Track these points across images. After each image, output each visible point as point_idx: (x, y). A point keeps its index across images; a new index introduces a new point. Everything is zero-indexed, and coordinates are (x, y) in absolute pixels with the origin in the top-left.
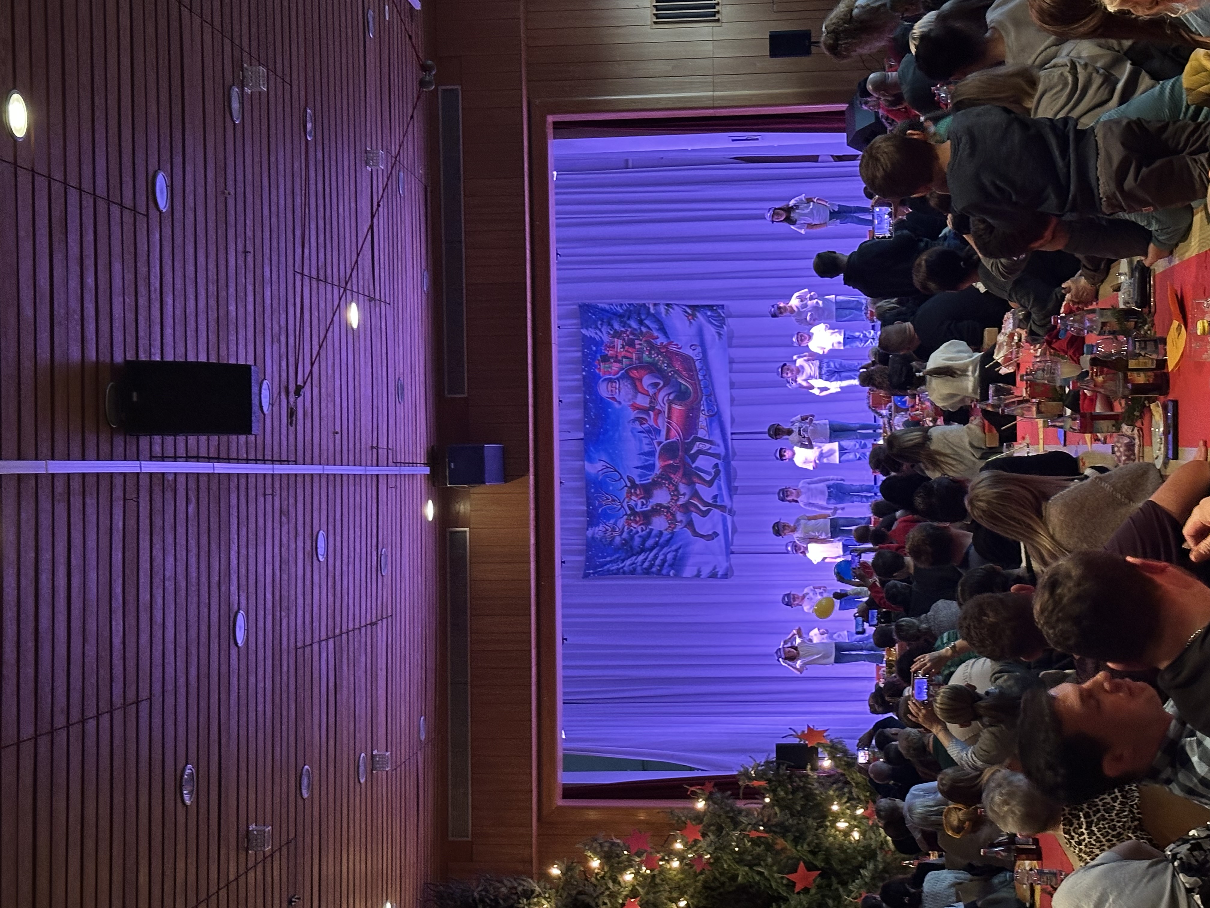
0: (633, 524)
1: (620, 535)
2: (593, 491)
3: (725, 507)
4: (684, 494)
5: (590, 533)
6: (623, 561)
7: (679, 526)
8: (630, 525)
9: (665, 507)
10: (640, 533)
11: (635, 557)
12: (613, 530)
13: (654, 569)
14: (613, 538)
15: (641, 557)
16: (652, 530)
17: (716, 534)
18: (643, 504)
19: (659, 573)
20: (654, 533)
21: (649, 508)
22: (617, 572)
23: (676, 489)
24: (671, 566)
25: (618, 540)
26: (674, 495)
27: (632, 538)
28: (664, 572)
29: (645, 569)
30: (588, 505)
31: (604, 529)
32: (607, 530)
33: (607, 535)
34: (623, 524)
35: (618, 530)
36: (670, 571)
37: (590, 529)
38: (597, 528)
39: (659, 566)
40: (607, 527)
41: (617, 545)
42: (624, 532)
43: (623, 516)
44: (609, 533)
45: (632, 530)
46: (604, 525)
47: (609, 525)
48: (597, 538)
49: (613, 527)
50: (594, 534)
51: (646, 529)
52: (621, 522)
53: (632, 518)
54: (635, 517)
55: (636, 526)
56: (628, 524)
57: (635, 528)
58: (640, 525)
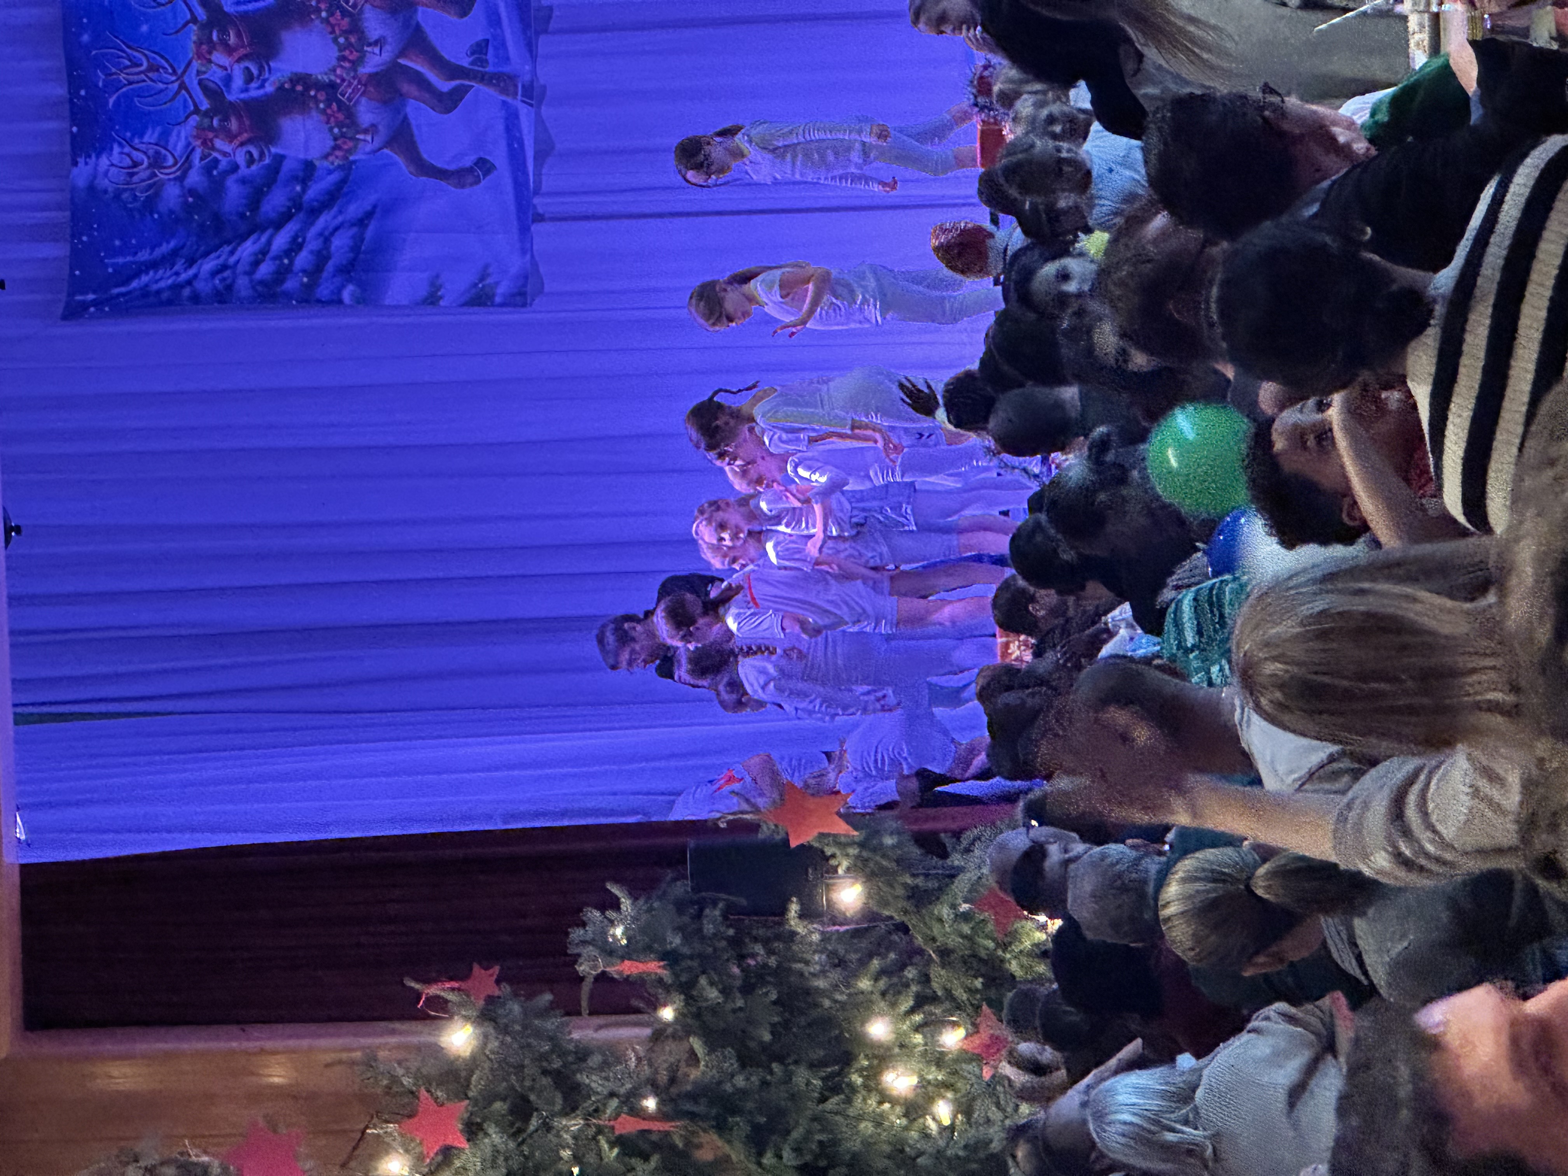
0: (219, 143)
1: (181, 179)
2: (85, 38)
3: (512, 78)
4: (379, 42)
5: (81, 174)
6: (191, 262)
7: (367, 144)
8: (207, 143)
9: (320, 86)
11: (227, 249)
12: (157, 162)
13: (290, 284)
14: (156, 189)
15: (248, 249)
16: (279, 159)
17: (484, 166)
18: (249, 78)
19: (307, 294)
20: (287, 167)
21: (269, 88)
22: (176, 296)
23: (356, 28)
24: (347, 271)
25: (172, 195)
26: (349, 46)
27: (216, 183)
28: (324, 291)
29: (262, 282)
30: (74, 84)
31: (128, 162)
32: (136, 164)
33: (135, 179)
34: (189, 144)
35: (171, 161)
36: (342, 287)
37: (81, 161)
38: (104, 161)
39: (304, 271)
40: (135, 154)
41: (171, 212)
42: (190, 167)
43: (187, 118)
44: (144, 175)
45: (216, 161)
46: (127, 149)
47: (143, 147)
48: (106, 192)
49: (157, 153)
50: (94, 177)
52: (183, 136)
53: (215, 122)
54: (226, 119)
55: (228, 148)
56: (204, 143)
57: (225, 154)
58: (242, 144)
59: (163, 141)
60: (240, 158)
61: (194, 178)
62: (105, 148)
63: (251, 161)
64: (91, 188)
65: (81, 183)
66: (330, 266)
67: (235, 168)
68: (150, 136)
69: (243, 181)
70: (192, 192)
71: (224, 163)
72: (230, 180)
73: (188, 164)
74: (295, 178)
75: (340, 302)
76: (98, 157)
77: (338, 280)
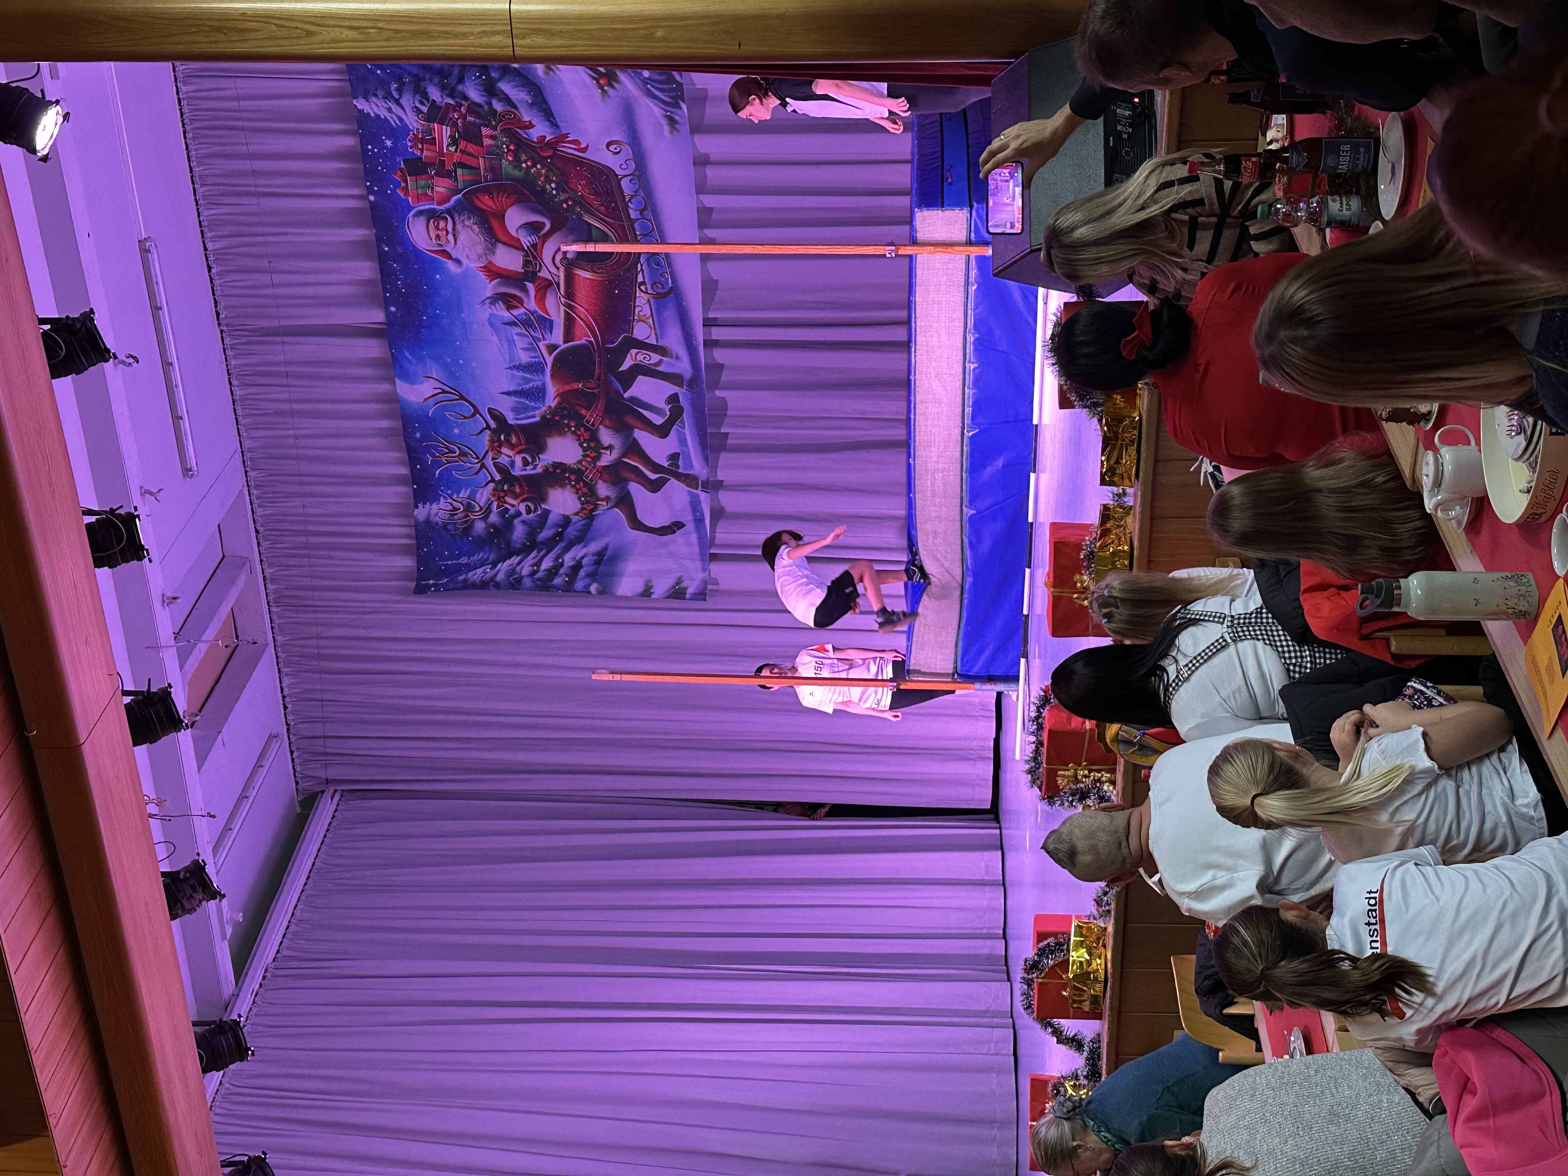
0: (508, 499)
1: (485, 518)
2: (417, 435)
3: (695, 477)
4: (610, 448)
7: (603, 507)
9: (571, 471)
10: (525, 516)
11: (518, 558)
12: (469, 508)
13: (558, 581)
14: (469, 524)
15: (531, 559)
17: (679, 525)
18: (526, 463)
19: (568, 587)
20: (552, 518)
21: (539, 470)
22: (484, 585)
23: (594, 438)
24: (593, 576)
25: (479, 527)
26: (590, 449)
27: (508, 522)
28: (579, 586)
29: (540, 580)
30: (412, 462)
31: (450, 507)
32: (455, 509)
33: (456, 517)
34: (488, 500)
35: (478, 509)
36: (590, 585)
37: (420, 506)
38: (434, 505)
39: (567, 575)
40: (455, 504)
41: (479, 537)
42: (491, 512)
43: (487, 484)
44: (462, 515)
45: (507, 510)
46: (450, 500)
47: (459, 499)
48: (437, 524)
49: (469, 504)
50: (429, 515)
51: (536, 510)
52: (484, 496)
53: (506, 487)
54: (511, 485)
55: (515, 502)
56: (499, 498)
57: (513, 506)
58: (523, 501)
59: (471, 497)
60: (522, 508)
61: (493, 518)
62: (435, 499)
63: (529, 511)
64: (428, 522)
65: (421, 518)
66: (582, 573)
67: (519, 514)
68: (464, 494)
69: (524, 522)
70: (493, 526)
71: (512, 511)
72: (516, 521)
73: (489, 511)
74: (557, 525)
75: (589, 593)
76: (431, 504)
77: (587, 581)
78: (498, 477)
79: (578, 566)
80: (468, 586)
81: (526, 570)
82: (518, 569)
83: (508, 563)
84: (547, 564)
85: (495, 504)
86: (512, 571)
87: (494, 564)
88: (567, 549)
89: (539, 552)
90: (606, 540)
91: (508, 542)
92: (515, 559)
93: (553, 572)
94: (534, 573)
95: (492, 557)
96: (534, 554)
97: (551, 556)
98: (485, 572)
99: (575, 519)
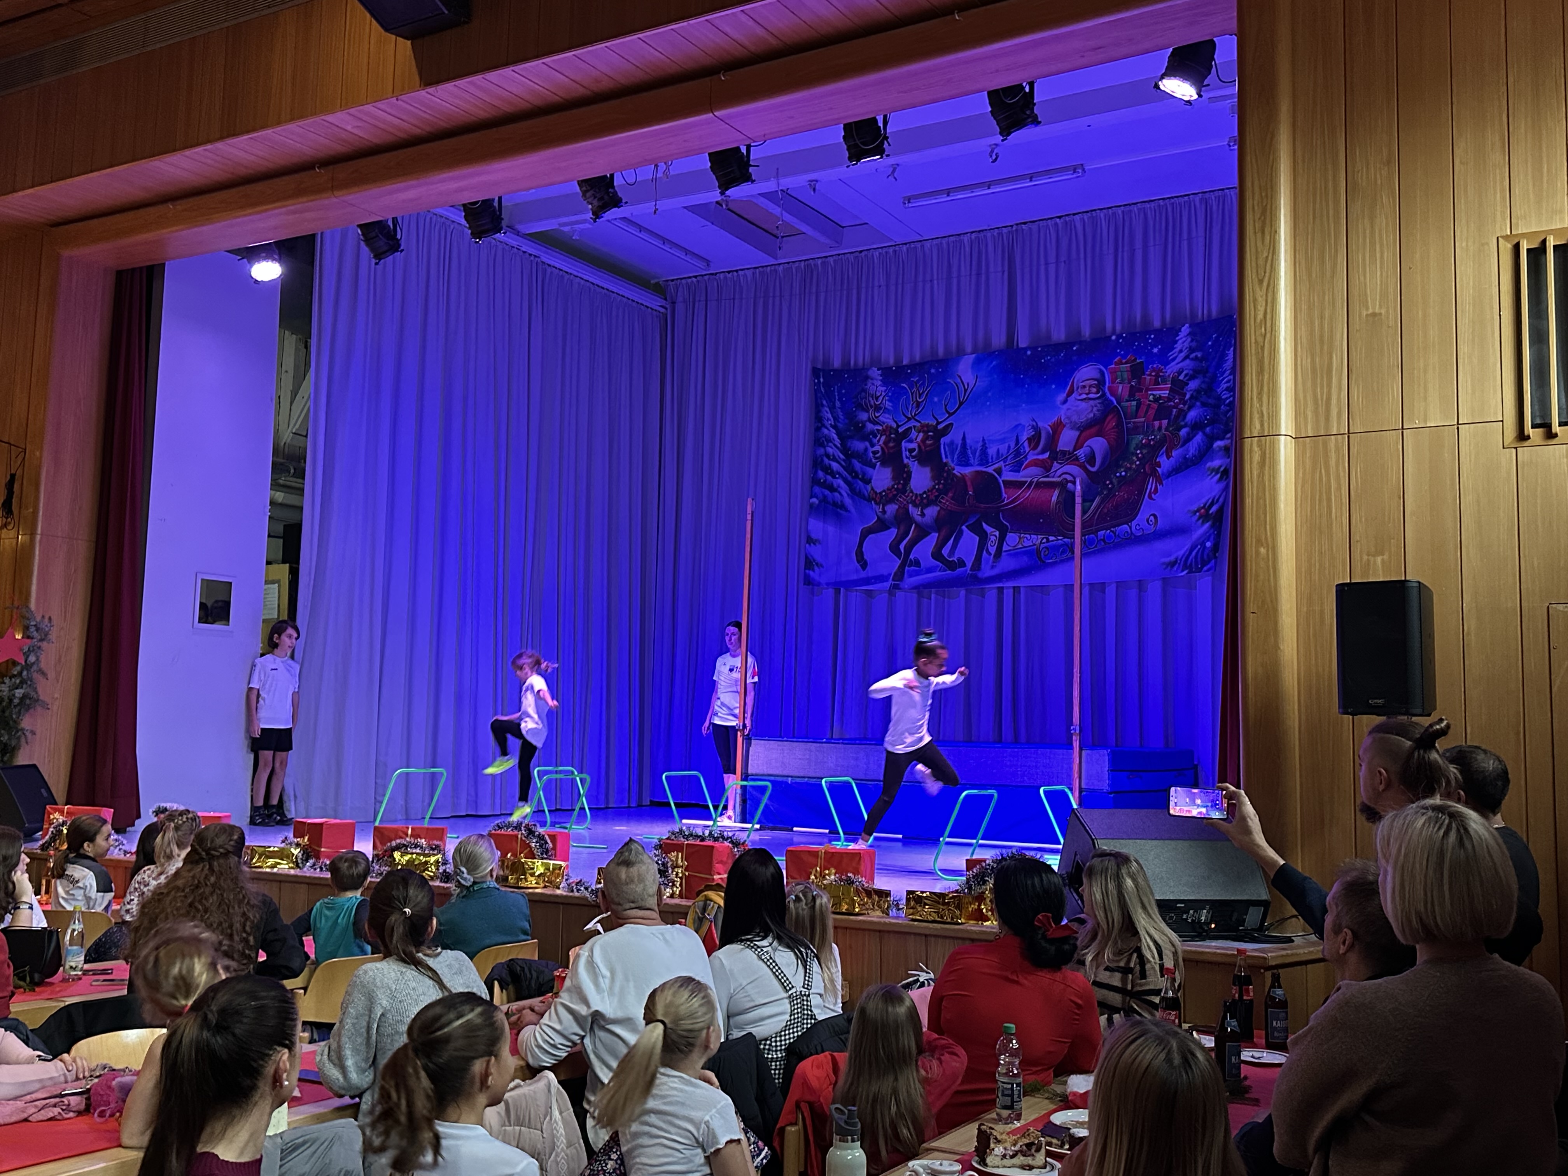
0: (884, 438)
1: (869, 420)
2: (933, 370)
3: (901, 579)
4: (923, 514)
8: (883, 433)
10: (871, 450)
11: (839, 444)
13: (821, 474)
14: (866, 409)
17: (864, 566)
18: (911, 451)
19: (815, 481)
20: (869, 470)
21: (906, 461)
22: (819, 419)
23: (930, 502)
26: (922, 499)
27: (866, 437)
28: (817, 489)
29: (822, 460)
30: (912, 366)
31: (878, 394)
32: (877, 398)
34: (884, 423)
35: (877, 415)
37: (880, 372)
38: (880, 383)
39: (825, 481)
40: (881, 398)
43: (896, 422)
45: (875, 437)
46: (884, 394)
49: (881, 408)
50: (872, 379)
51: (876, 458)
52: (888, 420)
53: (893, 436)
54: (894, 440)
55: (881, 443)
56: (884, 430)
57: (879, 441)
58: (882, 448)
59: (886, 411)
60: (877, 448)
61: (870, 426)
62: (884, 383)
63: (874, 453)
64: (867, 378)
65: (870, 373)
66: (827, 492)
67: (873, 445)
68: (888, 405)
69: (866, 449)
70: (864, 426)
71: (875, 441)
72: (867, 444)
73: (875, 423)
74: (864, 474)
75: (811, 497)
76: (881, 380)
77: (821, 496)
78: (900, 430)
79: (832, 489)
80: (818, 408)
81: (830, 450)
82: (830, 444)
83: (835, 436)
84: (835, 466)
85: (880, 428)
86: (829, 440)
87: (834, 427)
88: (845, 480)
89: (844, 460)
90: (853, 510)
91: (851, 437)
92: (838, 442)
93: (828, 470)
94: (828, 456)
95: (840, 425)
96: (842, 456)
97: (841, 470)
98: (828, 420)
99: (869, 487)
